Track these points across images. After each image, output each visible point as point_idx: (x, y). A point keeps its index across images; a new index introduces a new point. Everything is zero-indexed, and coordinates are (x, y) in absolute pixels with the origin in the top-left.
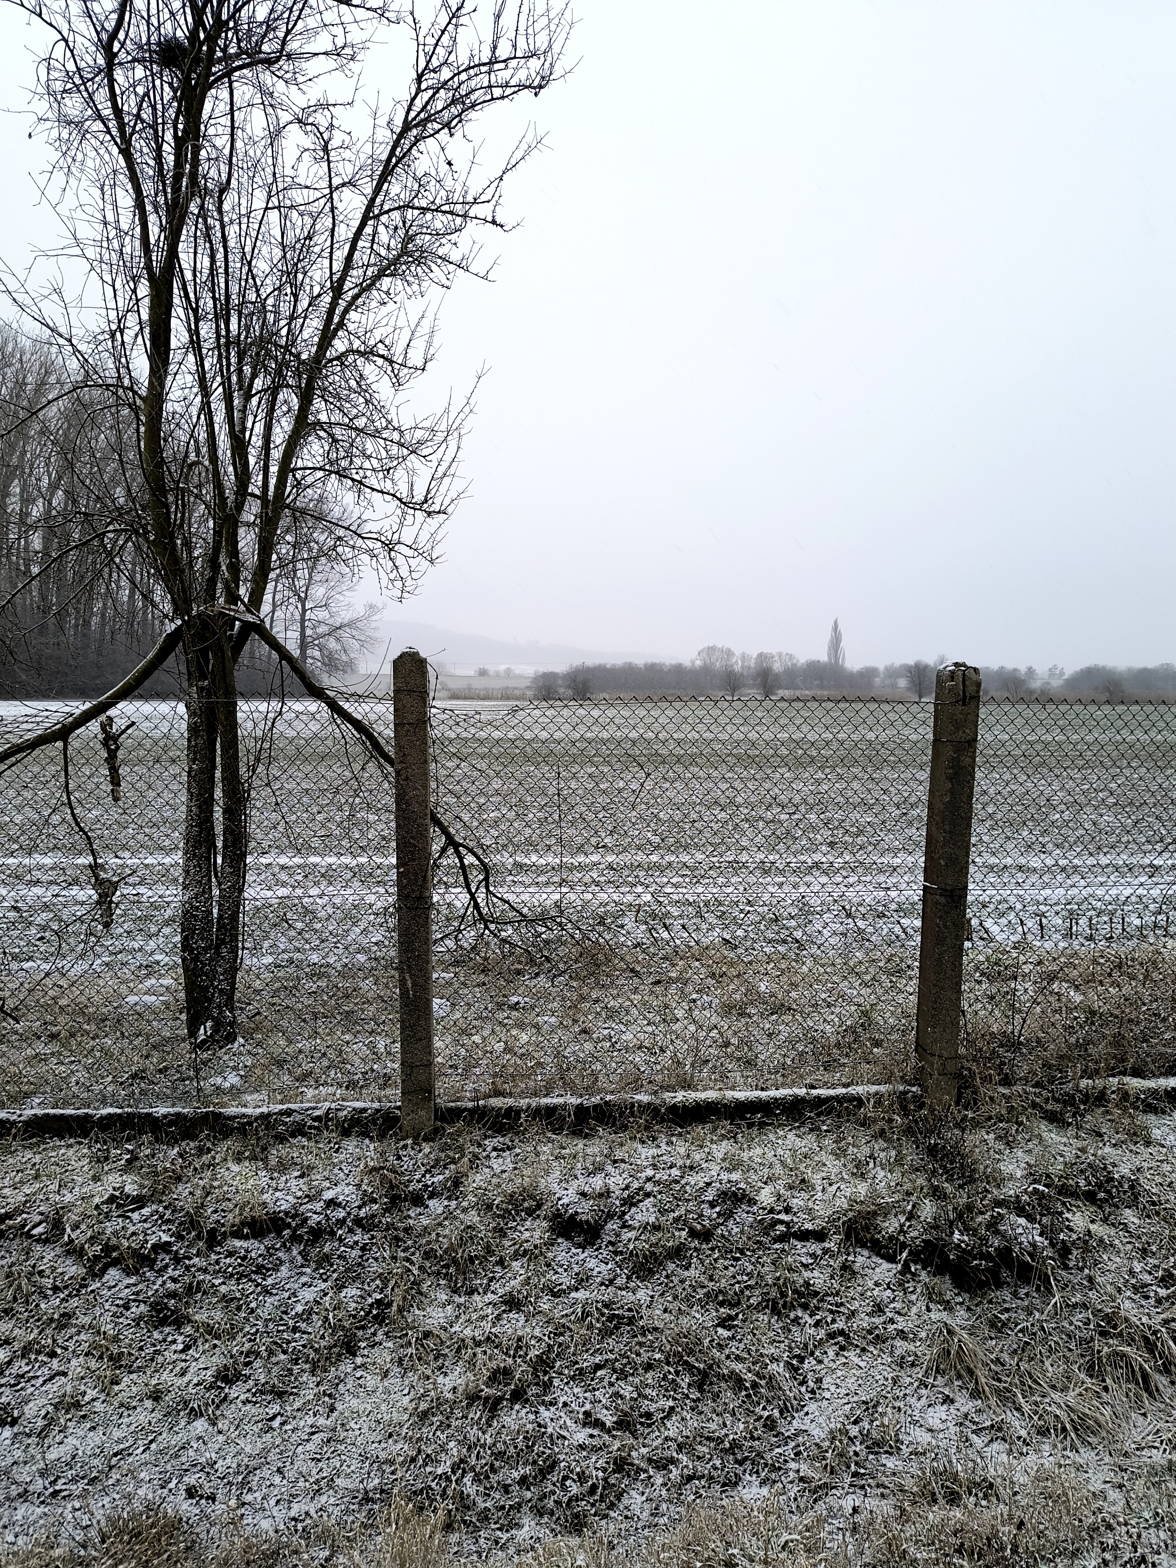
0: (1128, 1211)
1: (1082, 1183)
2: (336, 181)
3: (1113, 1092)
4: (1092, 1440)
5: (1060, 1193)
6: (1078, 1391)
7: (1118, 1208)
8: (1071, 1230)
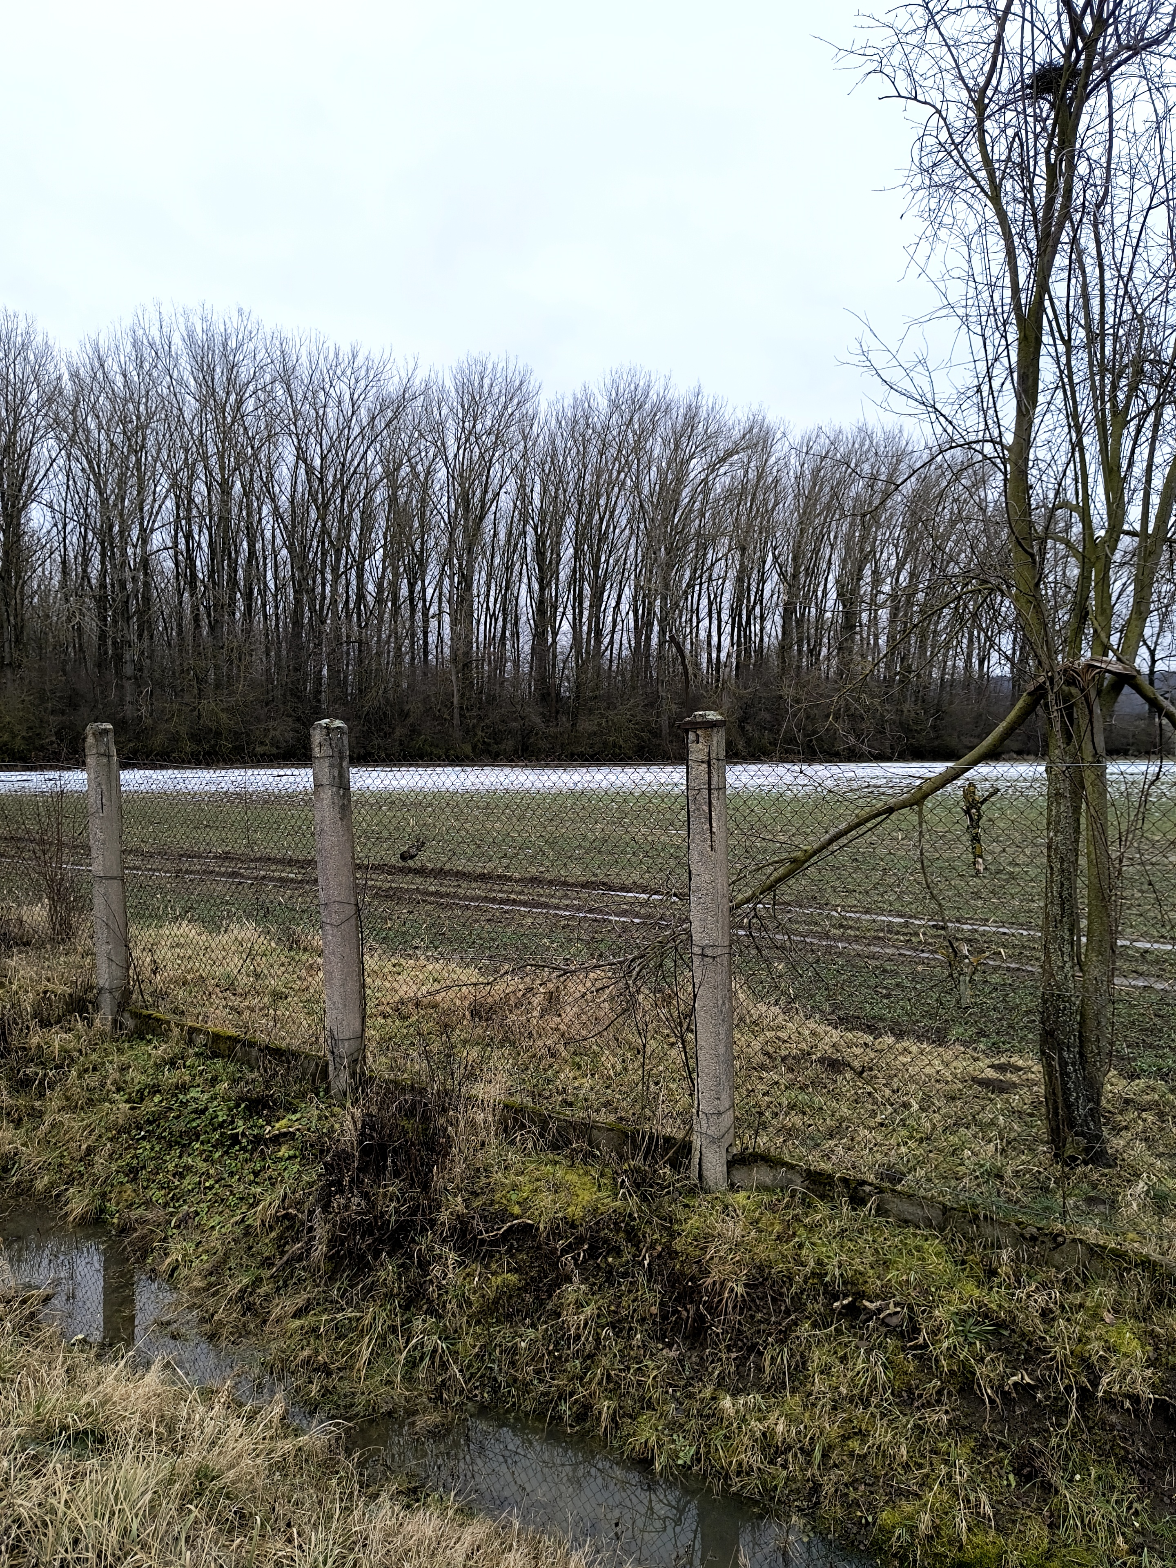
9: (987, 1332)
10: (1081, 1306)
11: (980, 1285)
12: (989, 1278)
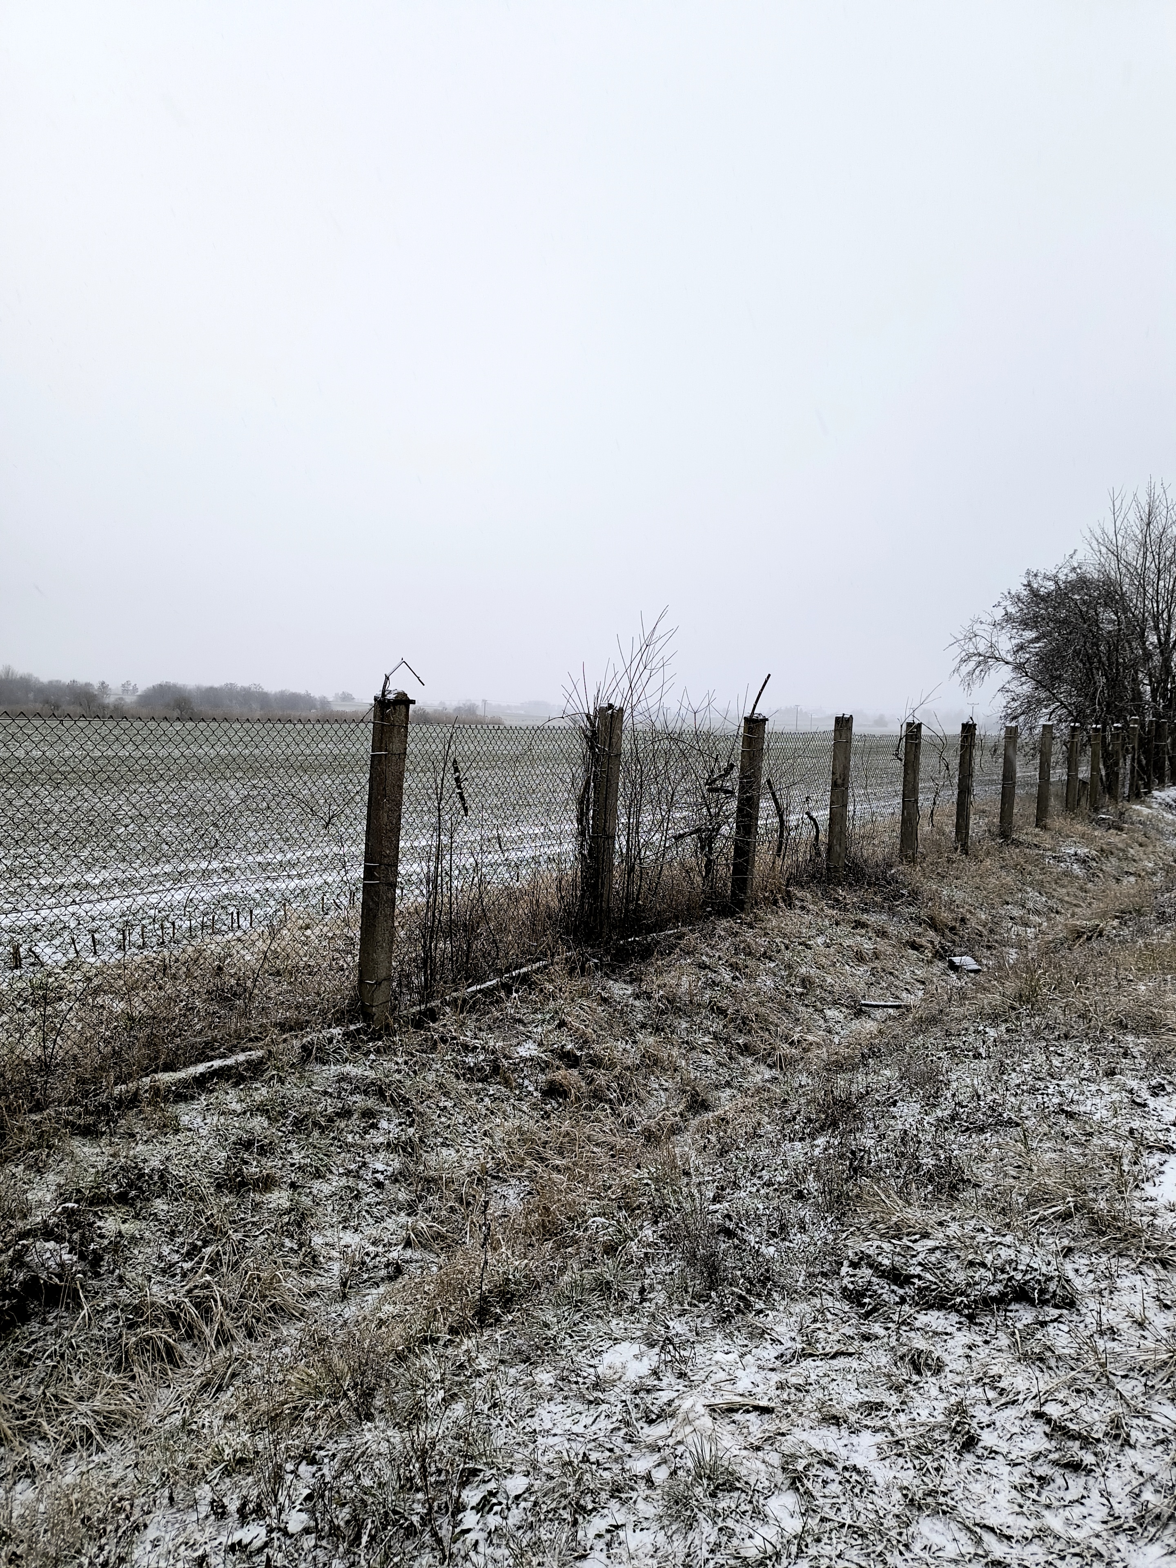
0: (158, 1200)
1: (113, 1187)
3: (146, 1091)
4: (118, 1433)
5: (91, 1205)
6: (104, 1392)
7: (148, 1200)
8: (102, 1236)
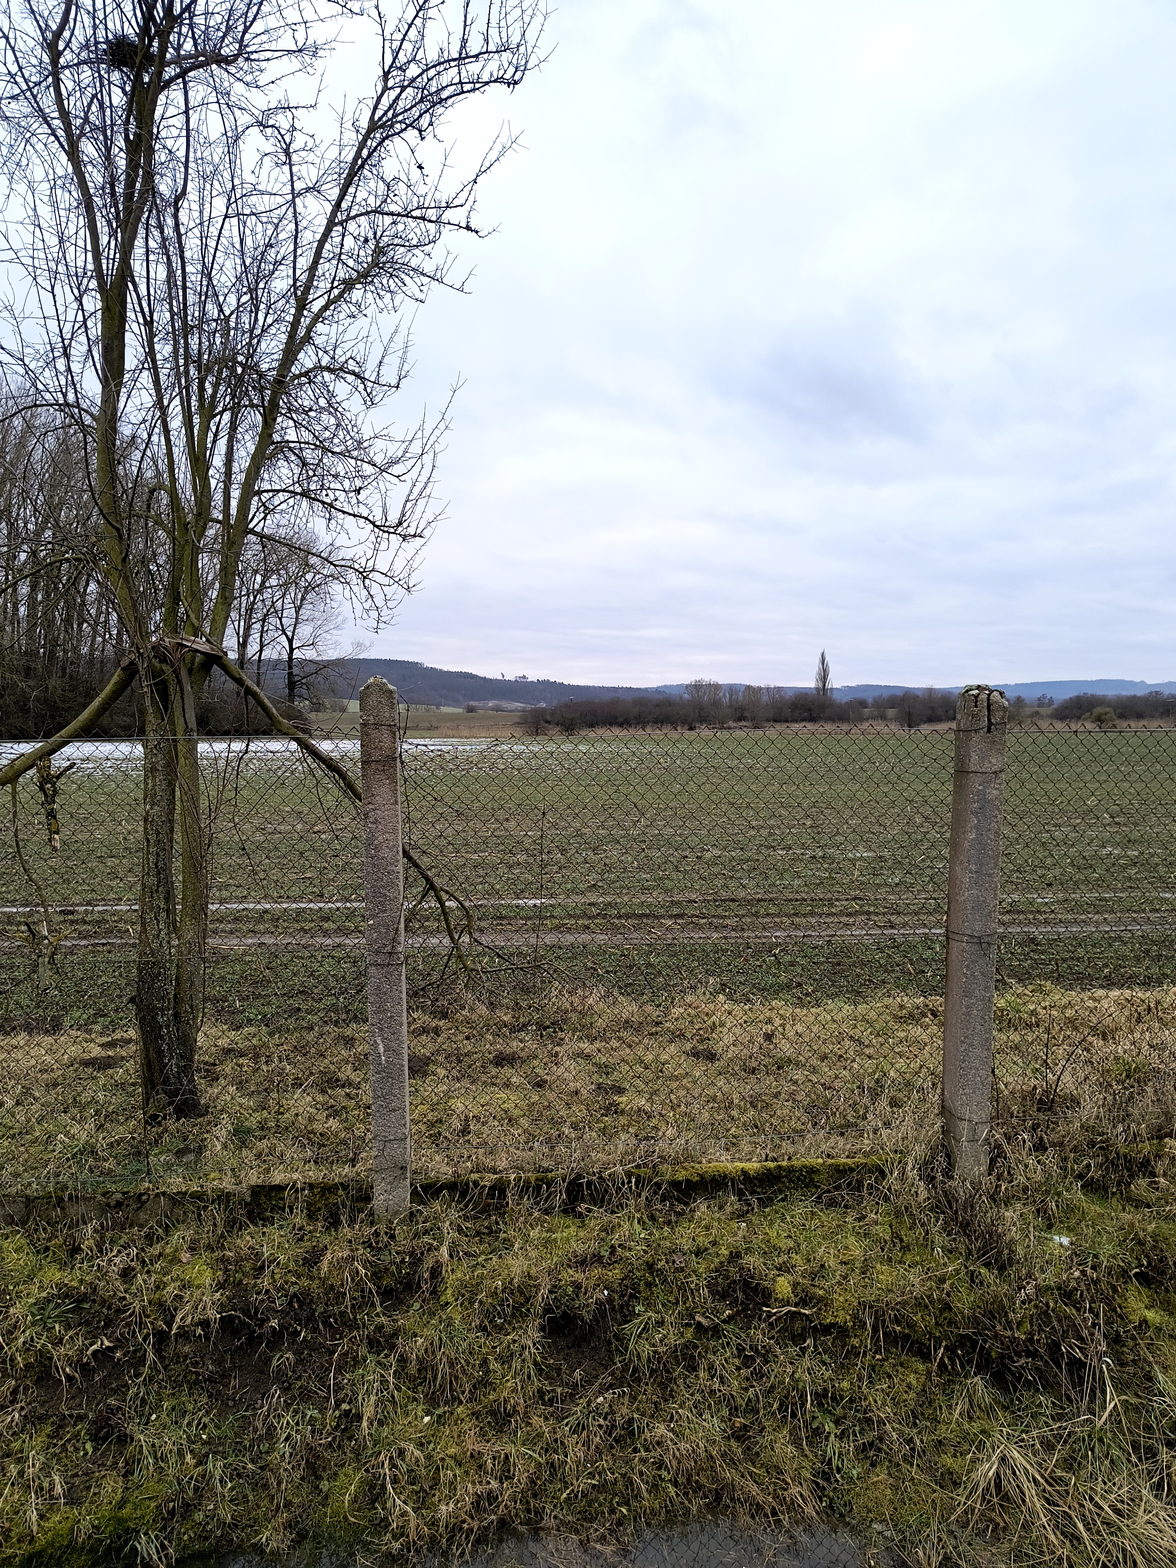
2: (299, 186)
9: (67, 1312)
10: (160, 1254)
11: (63, 1266)
12: (72, 1256)
